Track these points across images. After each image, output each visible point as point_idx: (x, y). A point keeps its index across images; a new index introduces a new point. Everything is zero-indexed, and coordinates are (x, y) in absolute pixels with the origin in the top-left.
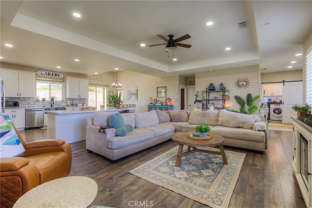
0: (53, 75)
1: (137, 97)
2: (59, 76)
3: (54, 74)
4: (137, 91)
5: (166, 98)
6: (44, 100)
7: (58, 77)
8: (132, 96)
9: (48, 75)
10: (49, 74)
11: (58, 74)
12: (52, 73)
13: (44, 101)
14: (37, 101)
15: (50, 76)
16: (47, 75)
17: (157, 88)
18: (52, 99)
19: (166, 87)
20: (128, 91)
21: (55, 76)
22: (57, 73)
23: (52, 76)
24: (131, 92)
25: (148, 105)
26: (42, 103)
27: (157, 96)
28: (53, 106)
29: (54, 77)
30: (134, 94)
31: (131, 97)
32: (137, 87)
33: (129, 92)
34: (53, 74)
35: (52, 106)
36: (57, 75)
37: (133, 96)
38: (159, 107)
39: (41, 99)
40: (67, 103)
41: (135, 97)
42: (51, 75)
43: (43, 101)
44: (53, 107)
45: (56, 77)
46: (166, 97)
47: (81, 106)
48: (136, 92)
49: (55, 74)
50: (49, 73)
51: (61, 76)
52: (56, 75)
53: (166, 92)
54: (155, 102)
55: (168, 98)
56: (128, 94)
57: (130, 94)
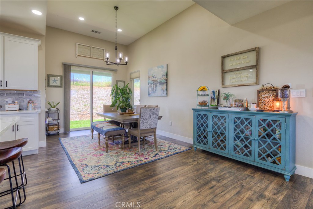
1: (167, 90)
4: (167, 75)
5: (259, 87)
17: (223, 58)
19: (257, 51)
20: (149, 77)
24: (155, 79)
25: (193, 109)
27: (223, 84)
30: (161, 83)
31: (153, 89)
32: (167, 65)
33: (152, 79)
37: (159, 88)
38: (234, 116)
46: (257, 83)
48: (165, 77)
53: (256, 67)
54: (216, 100)
55: (268, 86)
56: (149, 85)
57: (152, 82)
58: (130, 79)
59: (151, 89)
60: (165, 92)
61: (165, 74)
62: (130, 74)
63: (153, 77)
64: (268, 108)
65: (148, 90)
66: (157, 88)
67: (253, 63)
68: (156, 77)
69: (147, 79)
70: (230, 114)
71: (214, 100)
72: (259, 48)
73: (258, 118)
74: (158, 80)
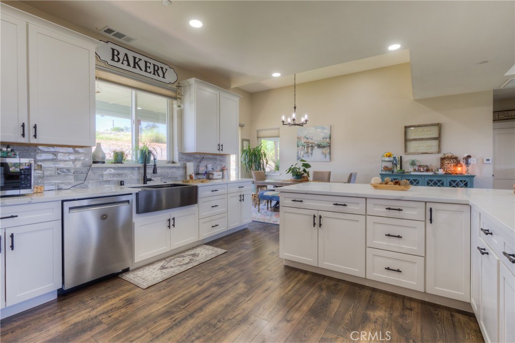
0: (148, 70)
2: (164, 77)
3: (152, 67)
4: (330, 138)
5: (441, 155)
6: (119, 158)
7: (161, 79)
8: (312, 150)
9: (134, 67)
10: (135, 63)
11: (162, 68)
12: (146, 62)
13: (121, 163)
14: (94, 162)
15: (137, 70)
16: (129, 65)
17: (407, 128)
18: (145, 156)
19: (439, 126)
20: (299, 138)
21: (154, 74)
22: (160, 65)
23: (146, 71)
24: (310, 141)
25: (380, 174)
26: (113, 171)
27: (406, 151)
28: (150, 180)
29: (151, 76)
30: (319, 146)
31: (308, 152)
32: (331, 127)
33: (303, 141)
34: (148, 65)
35: (145, 180)
36: (160, 72)
38: (427, 179)
39: (109, 157)
40: (185, 168)
41: (323, 153)
42: (143, 68)
43: (118, 163)
44: (149, 183)
45: (156, 77)
46: (439, 152)
47: (221, 177)
48: (328, 140)
49: (154, 65)
50: (135, 58)
51: (171, 77)
52: (155, 72)
53: (438, 138)
54: (399, 166)
55: (450, 155)
56: (298, 146)
57: (305, 144)
58: (258, 137)
59: (302, 152)
60: (328, 156)
61: (328, 136)
62: (257, 131)
63: (307, 138)
64: (450, 172)
65: (298, 153)
66: (314, 151)
67: (436, 135)
68: (311, 139)
69: (296, 140)
70: (423, 178)
71: (396, 166)
72: (441, 124)
73: (449, 179)
74: (316, 143)
